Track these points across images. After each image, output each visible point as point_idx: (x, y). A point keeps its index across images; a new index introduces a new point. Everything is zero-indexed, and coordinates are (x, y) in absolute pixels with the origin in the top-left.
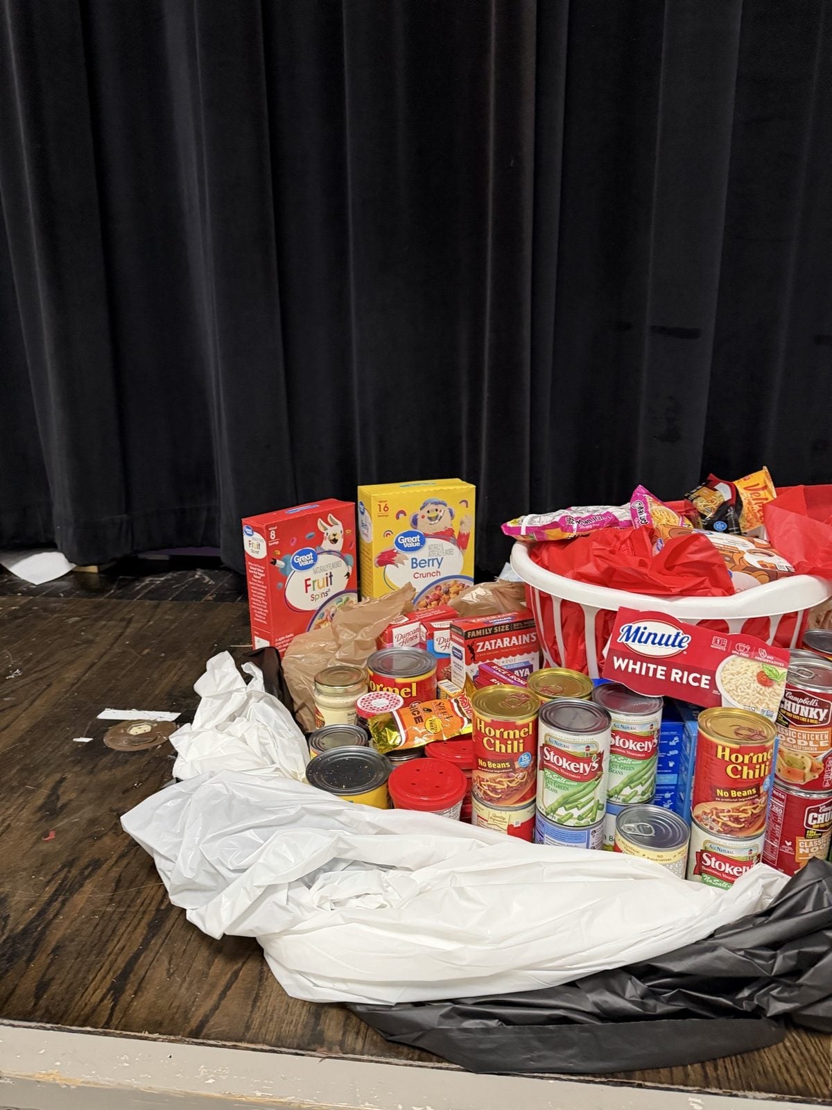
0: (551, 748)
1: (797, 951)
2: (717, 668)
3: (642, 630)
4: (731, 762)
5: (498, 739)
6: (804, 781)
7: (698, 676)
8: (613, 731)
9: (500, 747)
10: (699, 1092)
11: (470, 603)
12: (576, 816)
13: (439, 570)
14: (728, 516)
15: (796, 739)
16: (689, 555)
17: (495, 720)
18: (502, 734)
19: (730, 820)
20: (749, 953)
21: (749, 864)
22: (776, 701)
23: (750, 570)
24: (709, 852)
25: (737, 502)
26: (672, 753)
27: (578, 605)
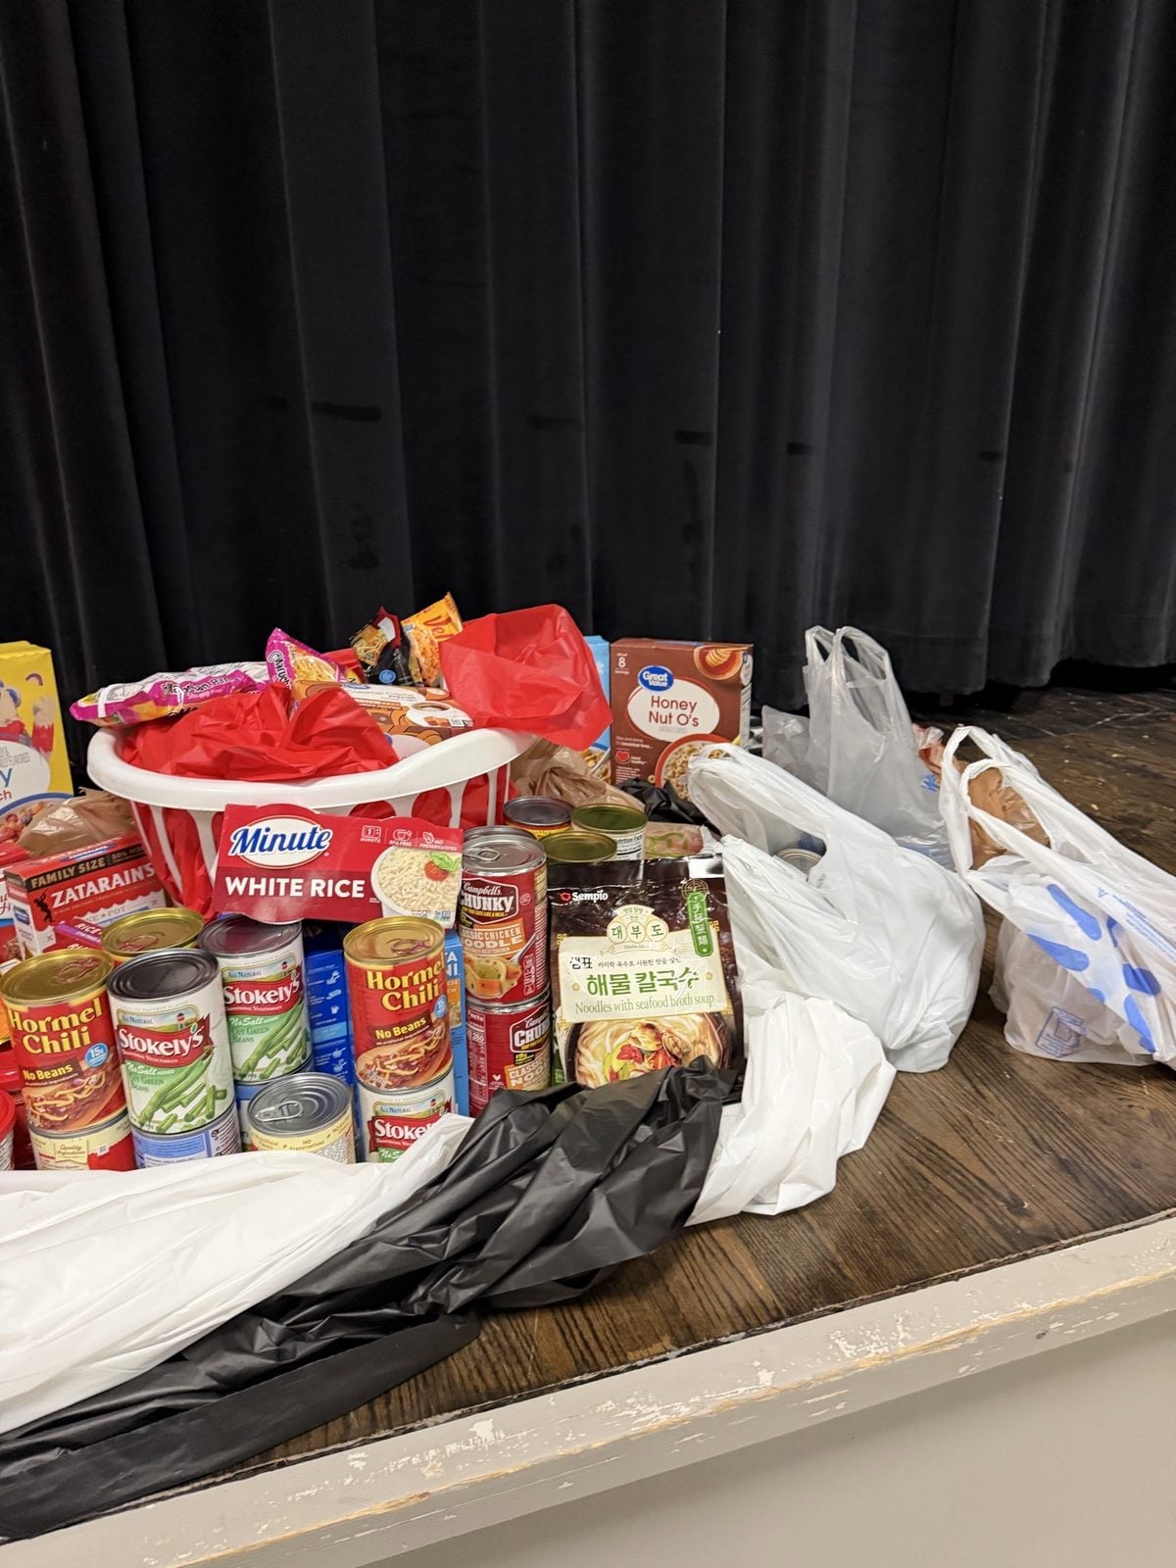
0: (129, 1029)
1: (475, 1218)
2: (371, 868)
3: (263, 833)
4: (386, 990)
5: (44, 1034)
6: (502, 992)
7: (347, 882)
8: (224, 984)
9: (51, 1045)
10: (364, 1443)
11: (47, 833)
12: (181, 1116)
13: (7, 790)
14: (394, 664)
15: (484, 941)
16: (326, 720)
17: (34, 1007)
18: (49, 1025)
19: (399, 1068)
20: (416, 1240)
21: (433, 1118)
22: (451, 897)
23: (415, 730)
24: (383, 1118)
25: (403, 643)
26: (332, 995)
27: (185, 812)
